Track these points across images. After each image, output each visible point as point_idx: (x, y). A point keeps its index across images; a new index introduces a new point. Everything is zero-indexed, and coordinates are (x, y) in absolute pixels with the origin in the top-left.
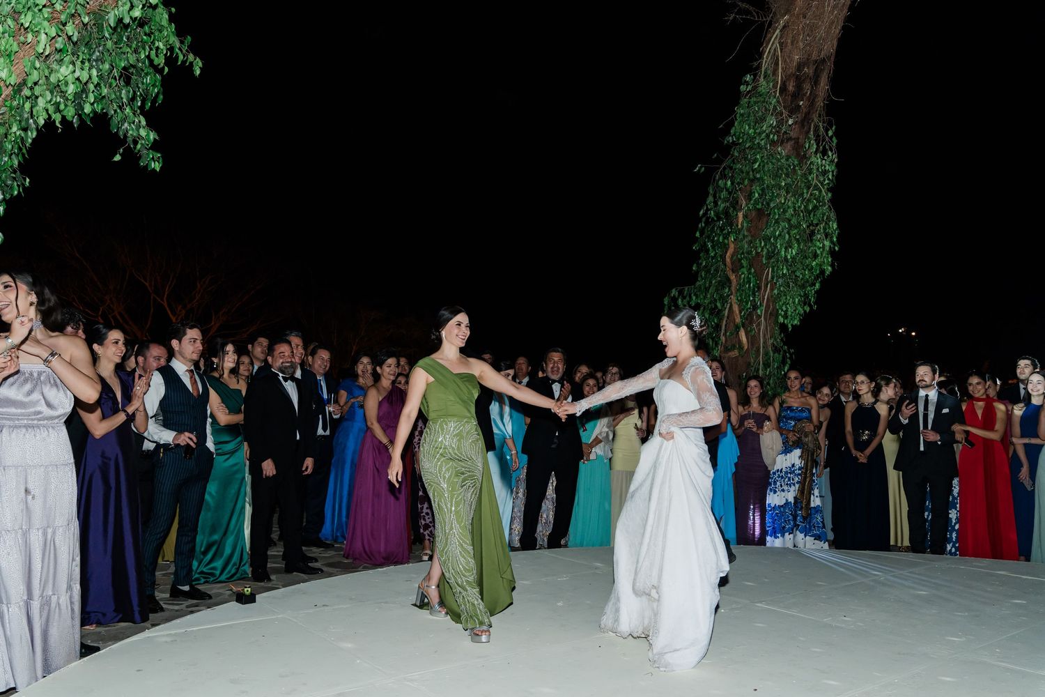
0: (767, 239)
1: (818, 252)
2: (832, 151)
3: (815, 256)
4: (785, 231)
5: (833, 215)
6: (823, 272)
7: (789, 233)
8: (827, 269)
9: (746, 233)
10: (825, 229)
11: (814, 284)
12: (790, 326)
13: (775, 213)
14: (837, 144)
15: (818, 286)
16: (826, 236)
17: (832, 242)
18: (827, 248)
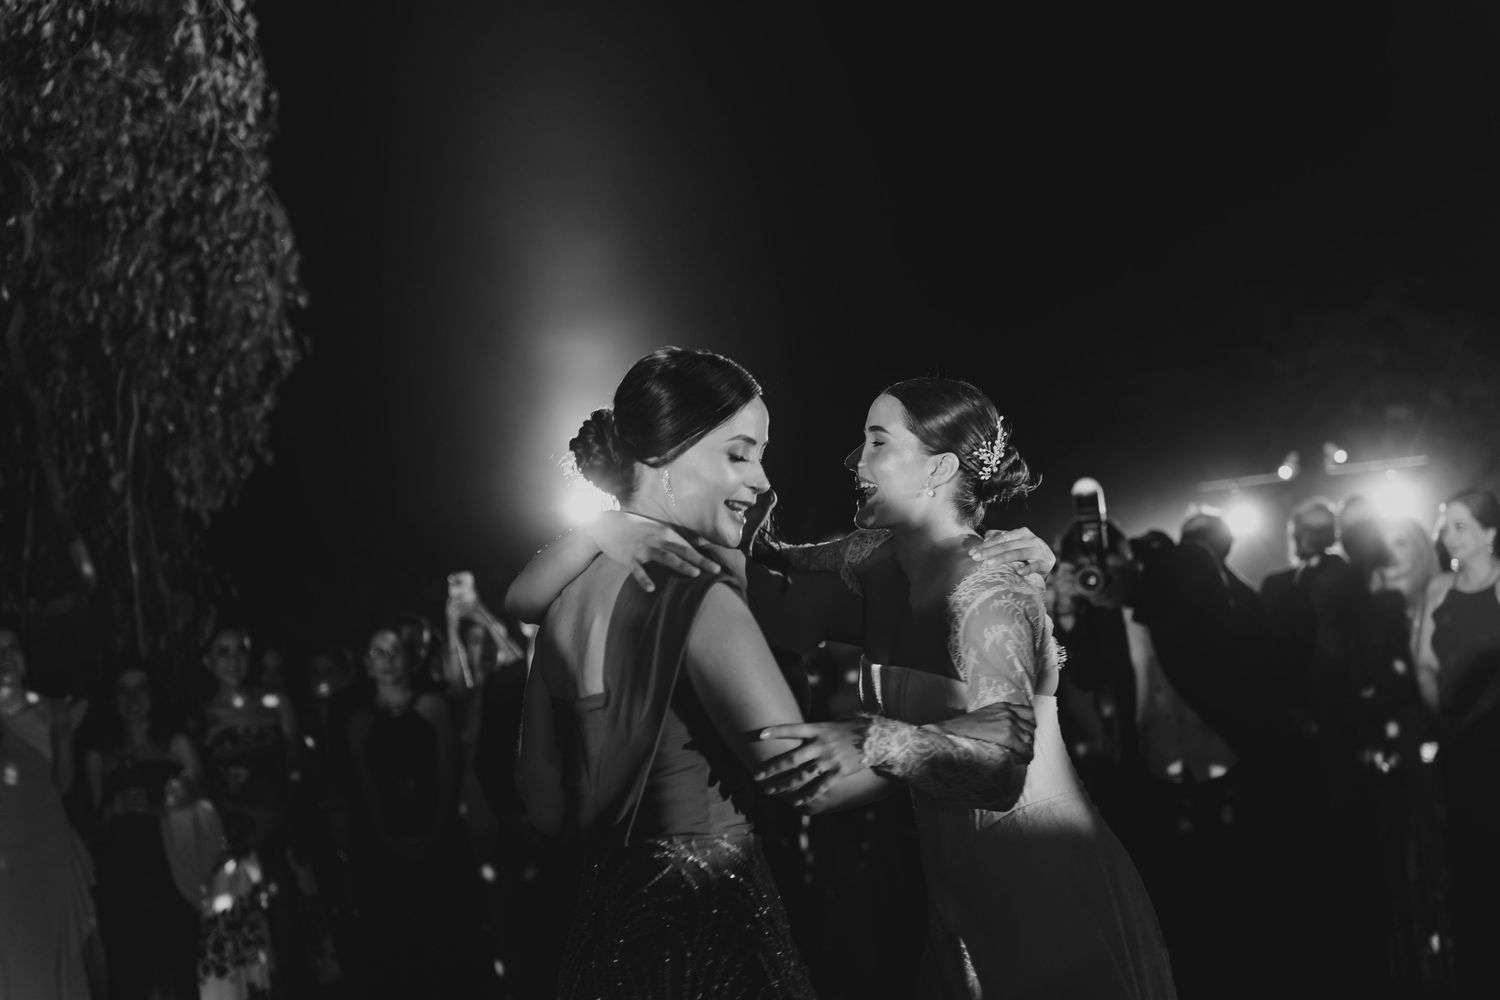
0: (106, 289)
1: (255, 313)
2: (246, 53)
3: (247, 322)
4: (153, 265)
5: (280, 217)
6: (273, 364)
7: (162, 268)
8: (285, 356)
9: (52, 272)
10: (265, 253)
11: (258, 399)
12: (204, 515)
13: (116, 220)
14: (259, 31)
15: (267, 402)
16: (271, 268)
17: (286, 286)
18: (276, 303)
